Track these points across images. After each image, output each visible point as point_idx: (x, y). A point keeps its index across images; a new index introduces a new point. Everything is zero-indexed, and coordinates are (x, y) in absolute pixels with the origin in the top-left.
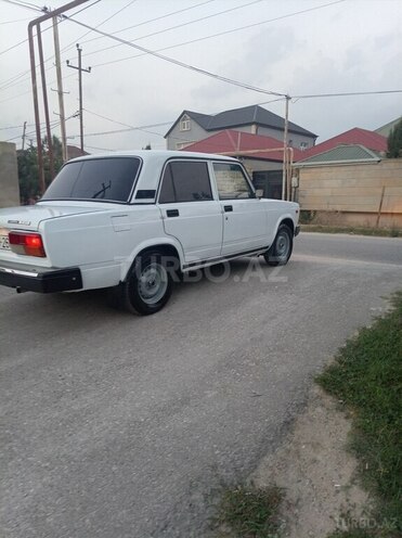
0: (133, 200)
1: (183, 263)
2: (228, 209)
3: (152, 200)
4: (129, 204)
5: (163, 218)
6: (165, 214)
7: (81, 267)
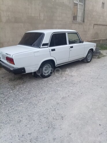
0: (41, 47)
1: (56, 64)
2: (72, 47)
3: (47, 46)
4: (40, 48)
5: (50, 52)
6: (51, 50)
7: (25, 67)
